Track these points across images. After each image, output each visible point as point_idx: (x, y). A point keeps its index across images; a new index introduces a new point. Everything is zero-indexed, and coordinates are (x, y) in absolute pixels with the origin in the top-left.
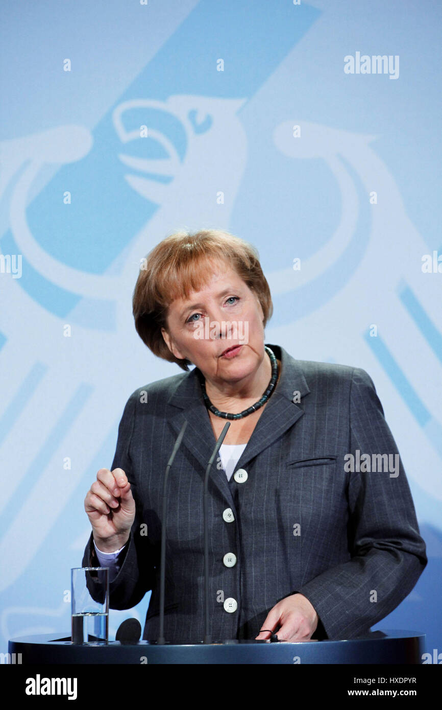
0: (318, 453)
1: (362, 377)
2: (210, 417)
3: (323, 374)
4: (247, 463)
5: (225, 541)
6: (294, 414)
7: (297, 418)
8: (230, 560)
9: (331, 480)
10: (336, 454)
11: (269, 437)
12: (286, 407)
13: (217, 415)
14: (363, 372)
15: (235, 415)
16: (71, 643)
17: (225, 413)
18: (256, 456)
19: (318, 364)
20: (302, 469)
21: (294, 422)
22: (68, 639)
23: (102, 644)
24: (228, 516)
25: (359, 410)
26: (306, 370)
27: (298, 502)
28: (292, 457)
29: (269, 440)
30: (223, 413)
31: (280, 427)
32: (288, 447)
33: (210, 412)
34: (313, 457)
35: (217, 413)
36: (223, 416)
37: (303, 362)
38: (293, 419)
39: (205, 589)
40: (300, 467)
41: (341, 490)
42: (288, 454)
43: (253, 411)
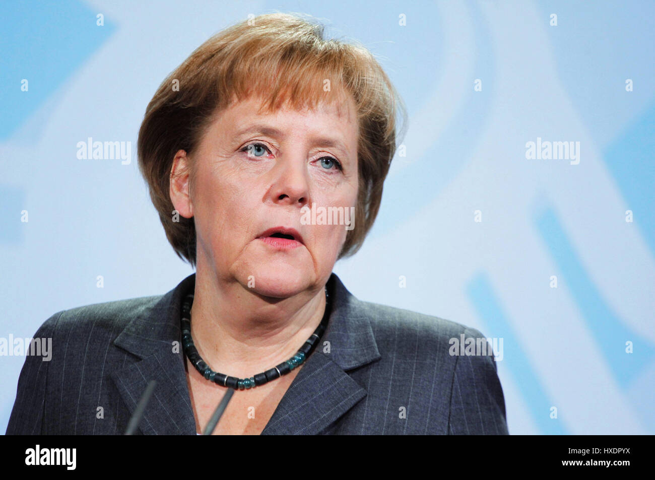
2: (188, 375)
3: (409, 329)
6: (347, 395)
7: (353, 402)
12: (335, 380)
15: (241, 380)
17: (224, 376)
19: (400, 312)
21: (347, 409)
26: (376, 317)
30: (219, 374)
31: (318, 417)
35: (209, 374)
36: (219, 380)
38: (346, 404)
43: (276, 376)
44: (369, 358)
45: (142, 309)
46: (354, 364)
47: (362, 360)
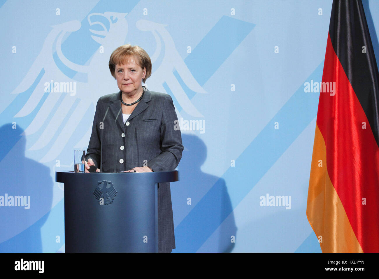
0: (152, 118)
1: (168, 97)
2: (121, 105)
4: (130, 120)
5: (122, 142)
6: (146, 106)
8: (122, 148)
9: (155, 126)
10: (157, 118)
11: (137, 113)
12: (144, 104)
13: (124, 104)
14: (169, 96)
15: (129, 104)
16: (74, 172)
18: (133, 118)
20: (146, 122)
22: (73, 171)
23: (83, 173)
24: (123, 135)
25: (166, 106)
27: (144, 132)
28: (144, 118)
29: (137, 114)
31: (141, 110)
32: (143, 115)
33: (122, 103)
34: (150, 119)
36: (125, 104)
37: (151, 92)
39: (114, 156)
40: (146, 121)
41: (158, 129)
42: (142, 118)
43: (134, 104)
44: (150, 100)
45: (115, 95)
46: (147, 101)
47: (148, 101)
